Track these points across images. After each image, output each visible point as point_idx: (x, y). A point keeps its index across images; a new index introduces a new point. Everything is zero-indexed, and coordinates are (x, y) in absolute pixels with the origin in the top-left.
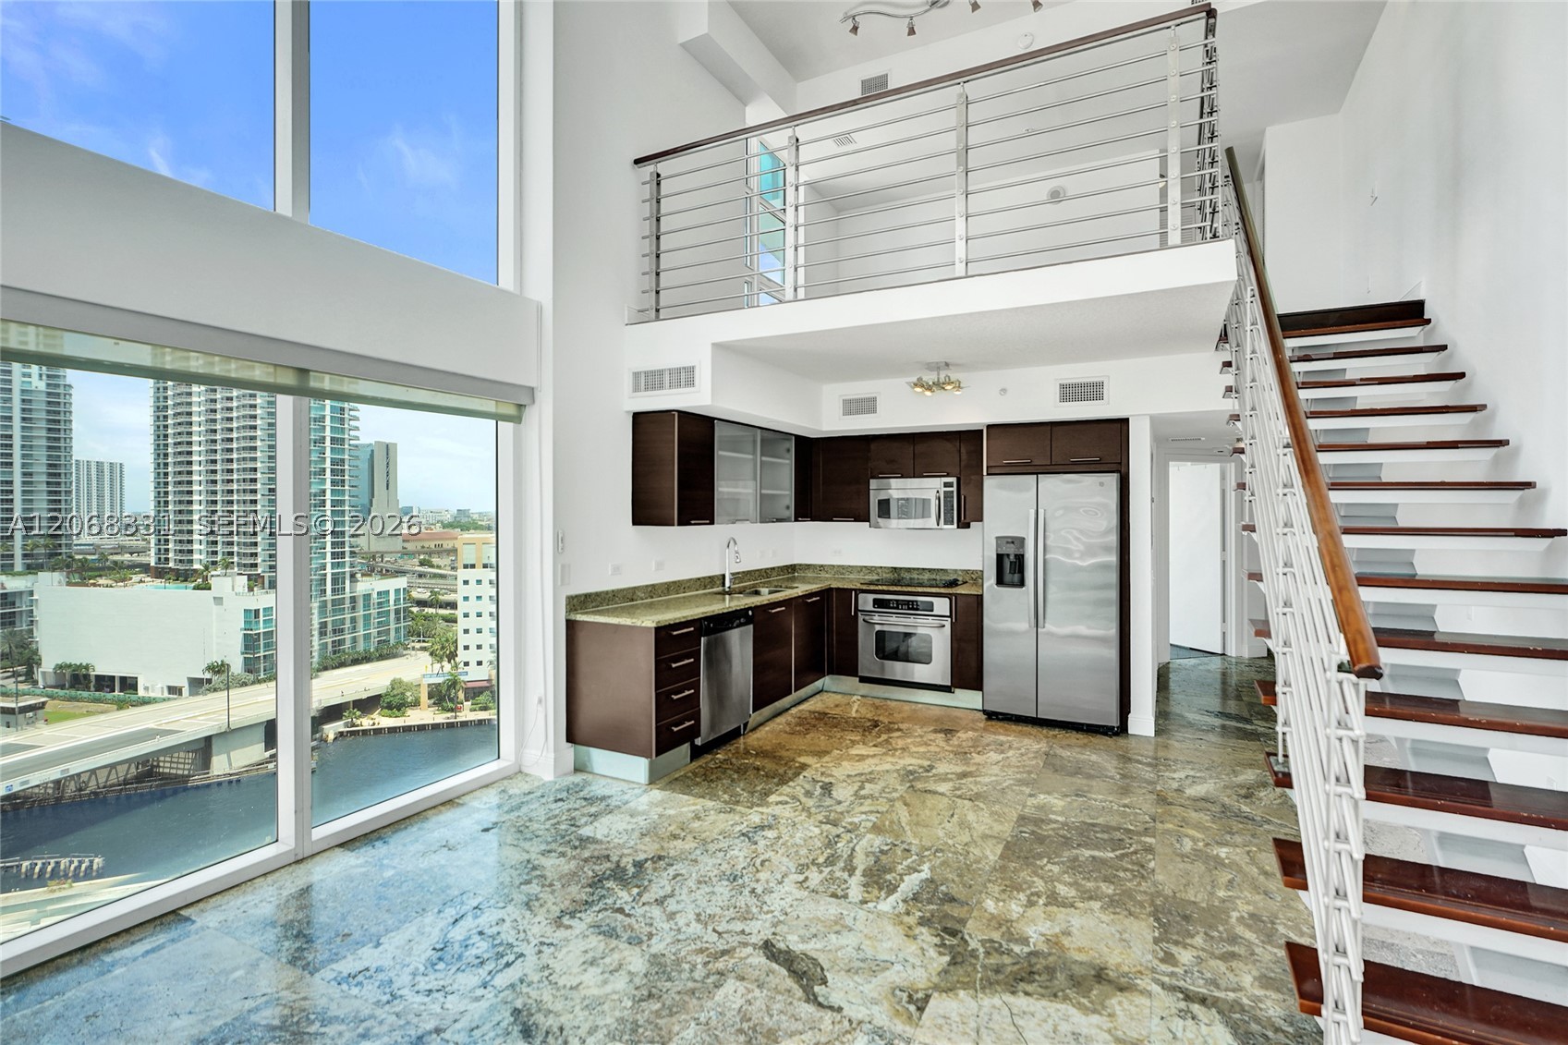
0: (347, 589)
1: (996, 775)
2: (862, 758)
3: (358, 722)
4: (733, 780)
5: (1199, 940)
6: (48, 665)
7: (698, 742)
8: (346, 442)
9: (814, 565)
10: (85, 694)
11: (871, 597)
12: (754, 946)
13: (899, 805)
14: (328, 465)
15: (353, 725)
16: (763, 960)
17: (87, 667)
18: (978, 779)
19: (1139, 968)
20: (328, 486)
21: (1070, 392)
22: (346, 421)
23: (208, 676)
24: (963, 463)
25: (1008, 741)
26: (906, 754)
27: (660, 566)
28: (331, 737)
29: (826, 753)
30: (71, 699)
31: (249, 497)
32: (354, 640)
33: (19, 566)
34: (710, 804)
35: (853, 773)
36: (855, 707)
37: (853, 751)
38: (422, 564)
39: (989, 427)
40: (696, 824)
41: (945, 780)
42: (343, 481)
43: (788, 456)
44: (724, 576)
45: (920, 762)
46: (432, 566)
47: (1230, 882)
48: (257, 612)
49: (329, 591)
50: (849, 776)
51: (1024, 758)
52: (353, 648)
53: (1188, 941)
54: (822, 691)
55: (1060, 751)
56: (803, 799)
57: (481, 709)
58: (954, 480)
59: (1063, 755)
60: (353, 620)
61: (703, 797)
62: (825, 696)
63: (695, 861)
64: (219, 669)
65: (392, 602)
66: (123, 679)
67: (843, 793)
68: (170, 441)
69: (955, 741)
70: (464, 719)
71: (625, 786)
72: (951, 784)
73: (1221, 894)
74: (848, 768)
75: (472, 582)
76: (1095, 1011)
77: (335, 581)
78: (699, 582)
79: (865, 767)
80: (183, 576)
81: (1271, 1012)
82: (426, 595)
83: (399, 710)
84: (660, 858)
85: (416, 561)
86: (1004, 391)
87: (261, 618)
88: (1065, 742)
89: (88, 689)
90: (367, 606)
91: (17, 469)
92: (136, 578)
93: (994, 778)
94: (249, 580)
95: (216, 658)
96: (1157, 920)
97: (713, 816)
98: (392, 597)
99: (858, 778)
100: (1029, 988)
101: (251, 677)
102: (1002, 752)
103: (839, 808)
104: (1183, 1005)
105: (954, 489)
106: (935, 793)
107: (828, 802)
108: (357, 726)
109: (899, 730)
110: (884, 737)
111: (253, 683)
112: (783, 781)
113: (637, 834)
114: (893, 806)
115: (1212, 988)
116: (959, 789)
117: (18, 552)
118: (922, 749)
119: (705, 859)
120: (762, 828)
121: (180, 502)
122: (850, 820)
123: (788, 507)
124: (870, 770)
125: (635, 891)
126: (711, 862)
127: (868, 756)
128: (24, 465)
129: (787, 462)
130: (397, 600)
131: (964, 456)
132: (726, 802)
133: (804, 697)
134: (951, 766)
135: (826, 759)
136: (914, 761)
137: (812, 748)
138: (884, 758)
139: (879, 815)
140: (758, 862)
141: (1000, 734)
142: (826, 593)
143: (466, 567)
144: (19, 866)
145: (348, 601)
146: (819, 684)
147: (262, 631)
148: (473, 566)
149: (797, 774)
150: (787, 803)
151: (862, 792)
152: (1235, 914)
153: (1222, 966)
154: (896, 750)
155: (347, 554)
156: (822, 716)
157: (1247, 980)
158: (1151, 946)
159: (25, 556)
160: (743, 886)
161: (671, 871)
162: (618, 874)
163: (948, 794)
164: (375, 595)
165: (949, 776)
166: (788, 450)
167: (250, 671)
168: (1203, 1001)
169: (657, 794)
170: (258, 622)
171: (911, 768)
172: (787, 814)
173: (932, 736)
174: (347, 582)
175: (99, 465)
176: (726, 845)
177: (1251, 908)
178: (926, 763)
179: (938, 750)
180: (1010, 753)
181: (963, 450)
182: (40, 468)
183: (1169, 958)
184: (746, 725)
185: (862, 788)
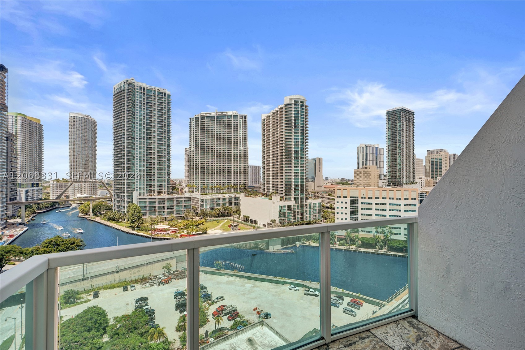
0: (305, 202)
3: (305, 242)
6: (242, 216)
8: (305, 158)
10: (248, 224)
14: (300, 165)
15: (304, 243)
17: (249, 217)
20: (300, 171)
22: (305, 152)
23: (271, 223)
28: (298, 246)
30: (245, 224)
31: (281, 175)
32: (306, 217)
33: (239, 192)
38: (329, 195)
42: (304, 170)
46: (332, 196)
48: (282, 206)
49: (300, 202)
52: (306, 220)
57: (342, 245)
60: (306, 211)
64: (273, 221)
65: (317, 207)
66: (255, 221)
68: (265, 160)
70: (336, 248)
75: (340, 202)
77: (301, 199)
80: (268, 195)
82: (328, 205)
83: (317, 241)
85: (327, 194)
87: (283, 209)
89: (248, 222)
90: (310, 207)
91: (239, 168)
92: (259, 195)
94: (280, 197)
95: (273, 218)
98: (317, 205)
101: (280, 225)
108: (305, 244)
111: (281, 226)
117: (239, 188)
121: (267, 176)
128: (240, 167)
130: (319, 206)
143: (338, 197)
144: (230, 264)
145: (305, 205)
147: (283, 212)
148: (340, 197)
155: (305, 191)
159: (240, 189)
164: (312, 204)
167: (280, 223)
170: (282, 210)
174: (305, 200)
175: (256, 167)
182: (242, 168)
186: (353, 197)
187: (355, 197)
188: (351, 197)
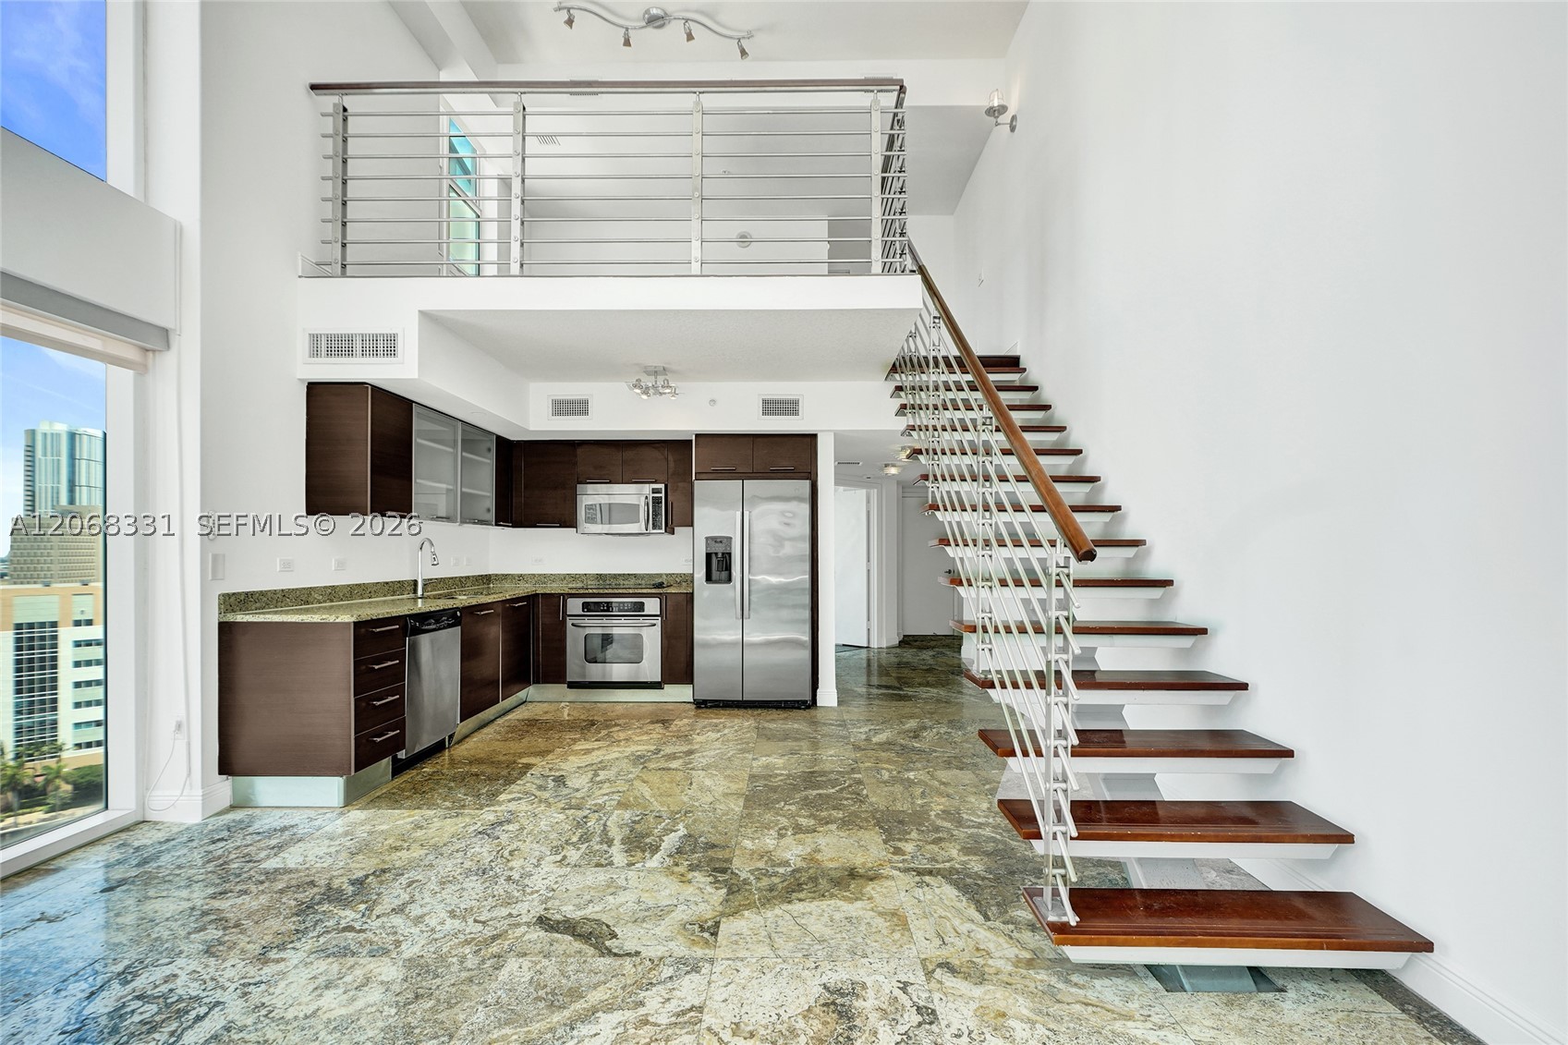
1: (719, 749)
2: (588, 752)
4: (450, 788)
5: (914, 835)
7: (402, 755)
9: (512, 575)
11: (580, 601)
12: (528, 924)
13: (636, 783)
16: (542, 933)
18: (704, 754)
19: (879, 862)
21: (771, 407)
24: (671, 471)
25: (721, 723)
26: (629, 743)
27: (341, 565)
29: (549, 752)
34: (431, 813)
35: (583, 765)
36: (566, 712)
37: (577, 747)
39: (697, 435)
40: (419, 833)
41: (675, 758)
43: (489, 455)
44: (415, 582)
45: (646, 747)
47: (923, 793)
50: (579, 768)
51: (739, 733)
53: (907, 837)
54: (525, 702)
55: (766, 725)
56: (538, 793)
58: (662, 486)
59: (770, 727)
61: (418, 808)
62: (530, 706)
63: (431, 865)
67: (579, 782)
69: (673, 728)
71: (312, 813)
72: (681, 761)
73: (919, 802)
74: (574, 762)
76: (857, 899)
78: (387, 587)
79: (595, 757)
81: (976, 869)
84: (384, 871)
86: (713, 401)
88: (768, 718)
93: (718, 751)
96: (881, 828)
97: (437, 823)
99: (589, 768)
100: (801, 895)
102: (719, 731)
103: (579, 795)
104: (917, 879)
105: (663, 495)
106: (669, 769)
107: (565, 791)
109: (616, 725)
110: (604, 732)
112: (509, 781)
113: (344, 855)
114: (632, 784)
115: (933, 863)
116: (690, 763)
118: (645, 738)
119: (442, 861)
120: (501, 824)
122: (593, 802)
123: (489, 510)
124: (599, 760)
125: (362, 907)
126: (450, 864)
127: (593, 749)
129: (489, 461)
131: (672, 464)
132: (448, 808)
133: (509, 707)
134: (677, 747)
135: (550, 757)
136: (640, 748)
137: (532, 750)
138: (610, 748)
139: (621, 794)
140: (506, 854)
141: (712, 718)
142: (532, 599)
146: (522, 694)
149: (523, 774)
150: (520, 799)
151: (598, 779)
152: (933, 813)
153: (935, 848)
154: (620, 741)
156: (532, 723)
157: (954, 853)
158: (883, 846)
160: (496, 876)
161: (404, 880)
162: (333, 895)
163: (681, 768)
165: (678, 755)
166: (489, 450)
168: (930, 873)
169: (356, 815)
171: (639, 753)
172: (524, 808)
173: (651, 727)
176: (463, 845)
177: (942, 807)
178: (653, 748)
179: (660, 736)
180: (726, 731)
181: (670, 458)
183: (898, 851)
184: (451, 737)
185: (596, 775)
186: (31, 626)
187: (42, 625)
188: (19, 626)
